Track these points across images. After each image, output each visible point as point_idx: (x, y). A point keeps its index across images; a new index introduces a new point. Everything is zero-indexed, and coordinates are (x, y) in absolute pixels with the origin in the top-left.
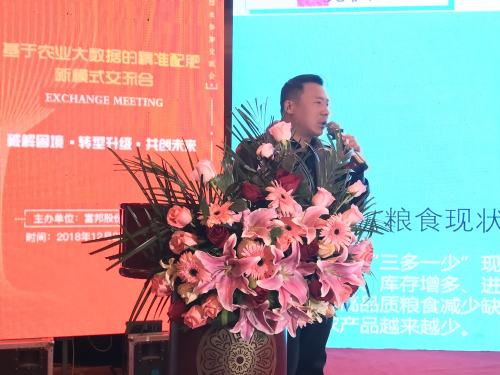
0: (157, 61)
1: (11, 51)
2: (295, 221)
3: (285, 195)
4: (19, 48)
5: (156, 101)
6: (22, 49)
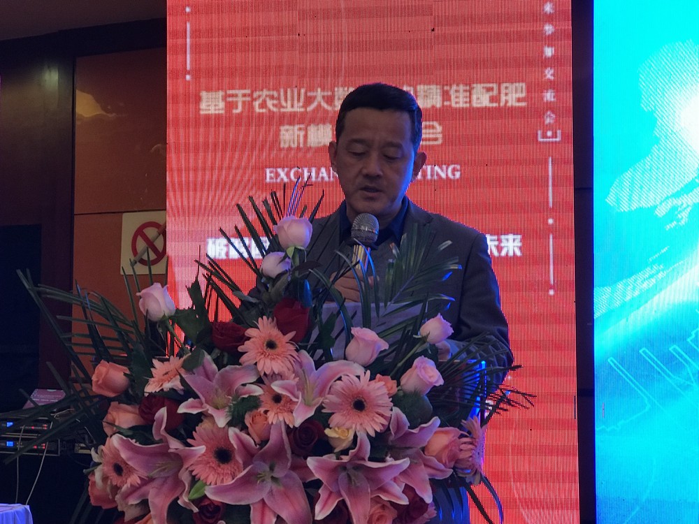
0: (449, 99)
1: (211, 104)
2: (276, 387)
3: (277, 343)
4: (224, 98)
5: (447, 169)
6: (230, 99)
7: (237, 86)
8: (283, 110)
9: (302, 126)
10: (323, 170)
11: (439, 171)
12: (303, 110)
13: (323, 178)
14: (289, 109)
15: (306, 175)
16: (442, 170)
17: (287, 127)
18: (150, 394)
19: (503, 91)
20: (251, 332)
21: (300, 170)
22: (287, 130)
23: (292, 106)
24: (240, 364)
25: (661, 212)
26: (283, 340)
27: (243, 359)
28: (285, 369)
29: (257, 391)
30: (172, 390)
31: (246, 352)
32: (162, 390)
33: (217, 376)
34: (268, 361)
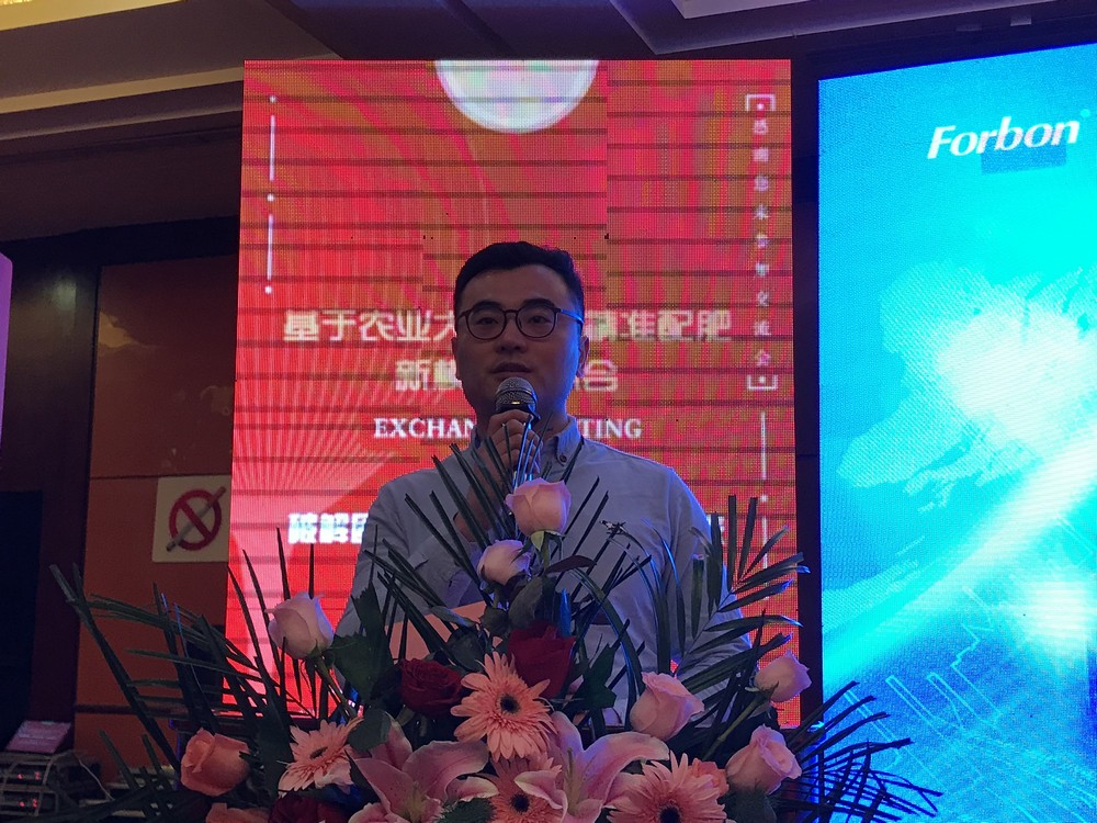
0: (627, 329)
1: (301, 327)
2: (524, 784)
3: (519, 699)
4: (319, 321)
5: (624, 424)
6: (326, 322)
7: (336, 305)
8: (400, 339)
9: (427, 362)
10: (455, 422)
11: (613, 427)
12: (428, 339)
13: (454, 433)
14: (409, 338)
15: (431, 427)
16: (617, 426)
17: (406, 362)
18: (291, 793)
19: (701, 321)
20: (471, 680)
21: (423, 422)
22: (405, 367)
23: (414, 334)
24: (454, 739)
25: (912, 489)
26: (529, 696)
27: (463, 728)
28: (535, 749)
29: (488, 789)
30: (333, 786)
31: (468, 718)
32: (313, 785)
33: (409, 760)
34: (506, 734)
